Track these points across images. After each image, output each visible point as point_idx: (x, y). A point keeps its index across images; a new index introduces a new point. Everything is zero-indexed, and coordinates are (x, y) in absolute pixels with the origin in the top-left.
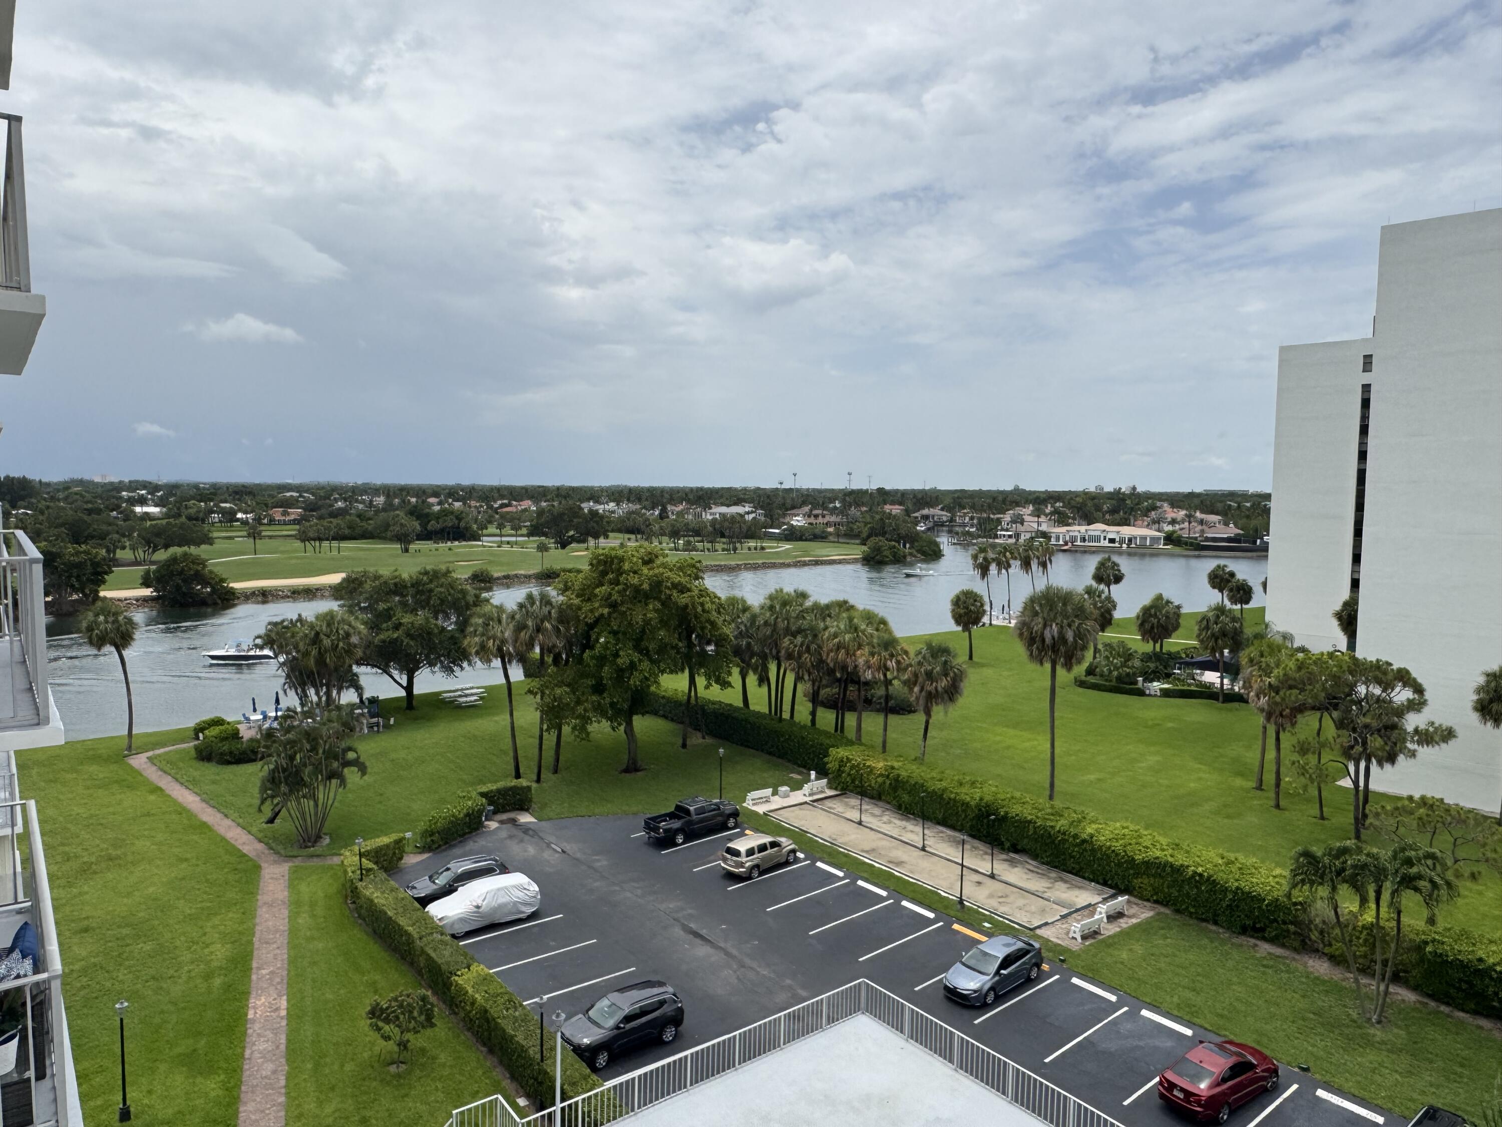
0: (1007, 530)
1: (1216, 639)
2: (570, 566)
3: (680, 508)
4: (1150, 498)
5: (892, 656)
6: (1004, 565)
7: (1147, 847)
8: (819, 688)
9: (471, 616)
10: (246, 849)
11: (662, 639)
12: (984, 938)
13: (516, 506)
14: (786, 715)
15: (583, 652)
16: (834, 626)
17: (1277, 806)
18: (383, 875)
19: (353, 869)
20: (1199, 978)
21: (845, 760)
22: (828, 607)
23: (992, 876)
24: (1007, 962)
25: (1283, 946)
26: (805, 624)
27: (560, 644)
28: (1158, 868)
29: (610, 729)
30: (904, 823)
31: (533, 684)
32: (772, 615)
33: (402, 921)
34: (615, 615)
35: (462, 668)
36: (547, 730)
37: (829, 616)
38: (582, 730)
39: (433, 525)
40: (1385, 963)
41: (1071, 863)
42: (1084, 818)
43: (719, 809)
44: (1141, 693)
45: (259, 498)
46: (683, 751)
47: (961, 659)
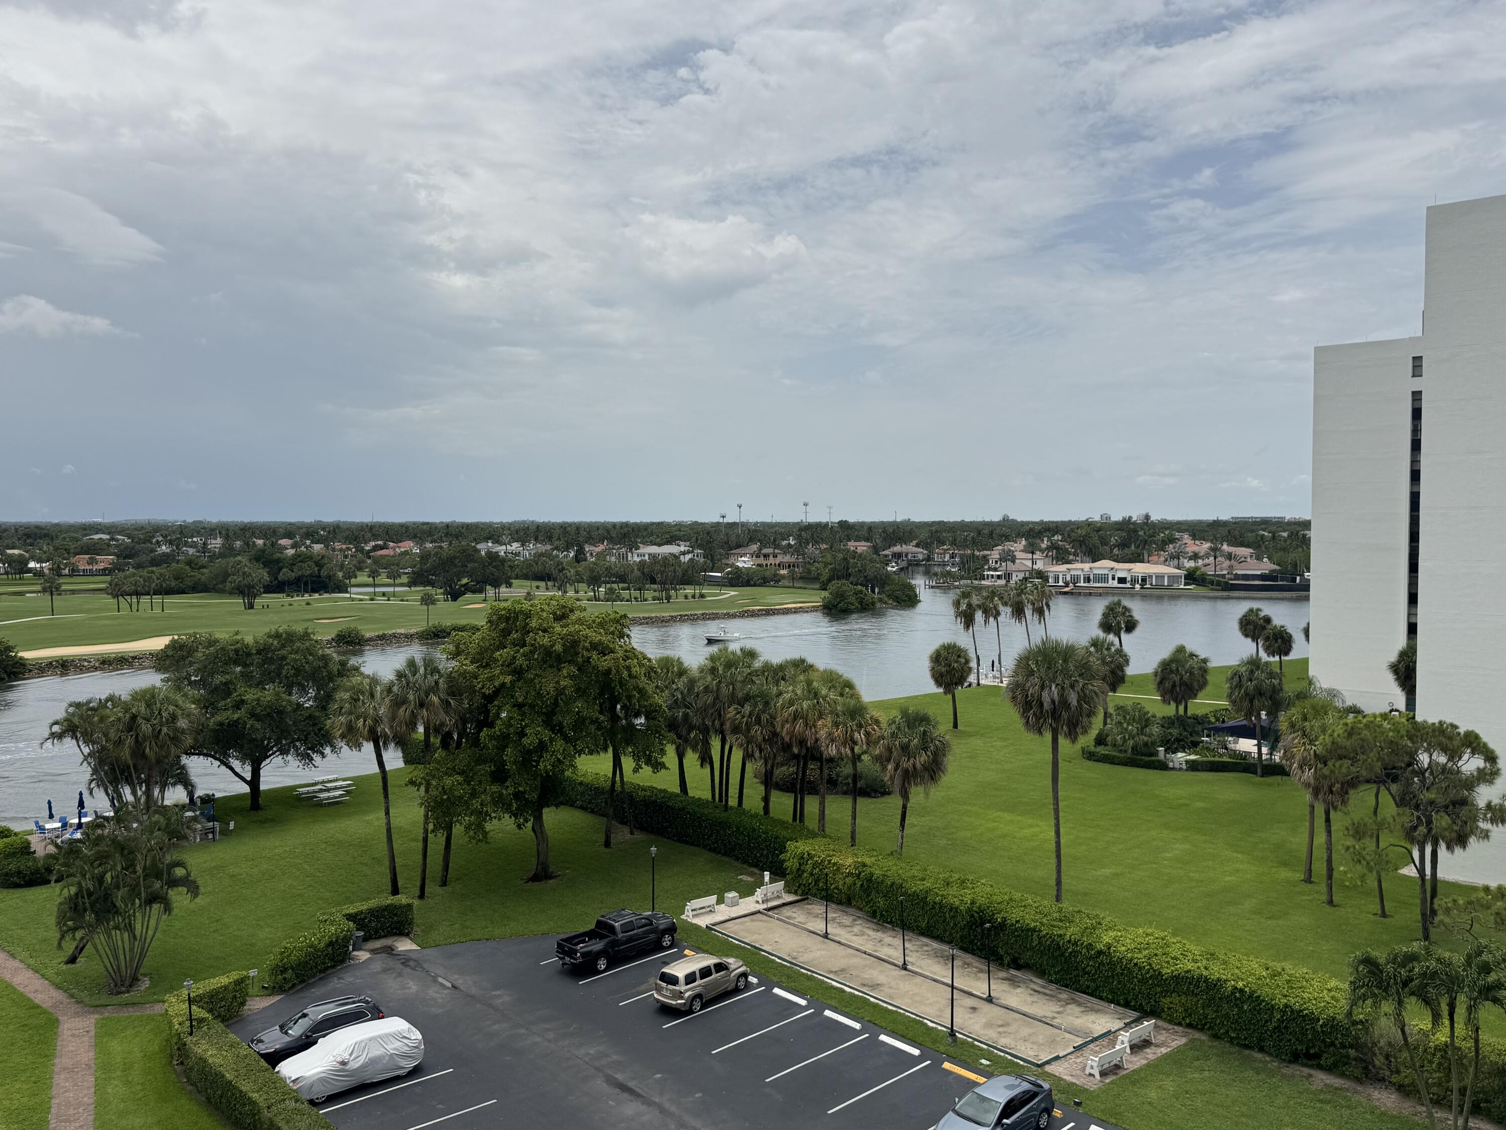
0: (995, 570)
1: (1251, 701)
2: (463, 622)
3: (601, 548)
4: (1166, 529)
5: (860, 726)
6: (991, 613)
7: (1176, 959)
8: (772, 767)
9: (334, 689)
10: (38, 999)
11: (578, 713)
12: (981, 1079)
13: (394, 548)
14: (733, 802)
15: (481, 730)
16: (788, 691)
17: (1330, 902)
18: (219, 1026)
19: (180, 1019)
20: (1244, 1120)
21: (806, 856)
22: (781, 667)
23: (990, 1000)
24: (1010, 1108)
25: (1343, 1075)
26: (753, 689)
27: (449, 721)
28: (1190, 983)
29: (514, 827)
30: (879, 935)
31: (416, 773)
32: (714, 680)
33: (245, 1086)
34: (520, 684)
35: (323, 756)
36: (433, 831)
37: (783, 679)
38: (478, 828)
39: (285, 574)
40: (1463, 1091)
41: (1084, 981)
42: (1100, 924)
43: (651, 924)
44: (1163, 766)
45: (57, 542)
46: (607, 850)
47: (943, 728)
